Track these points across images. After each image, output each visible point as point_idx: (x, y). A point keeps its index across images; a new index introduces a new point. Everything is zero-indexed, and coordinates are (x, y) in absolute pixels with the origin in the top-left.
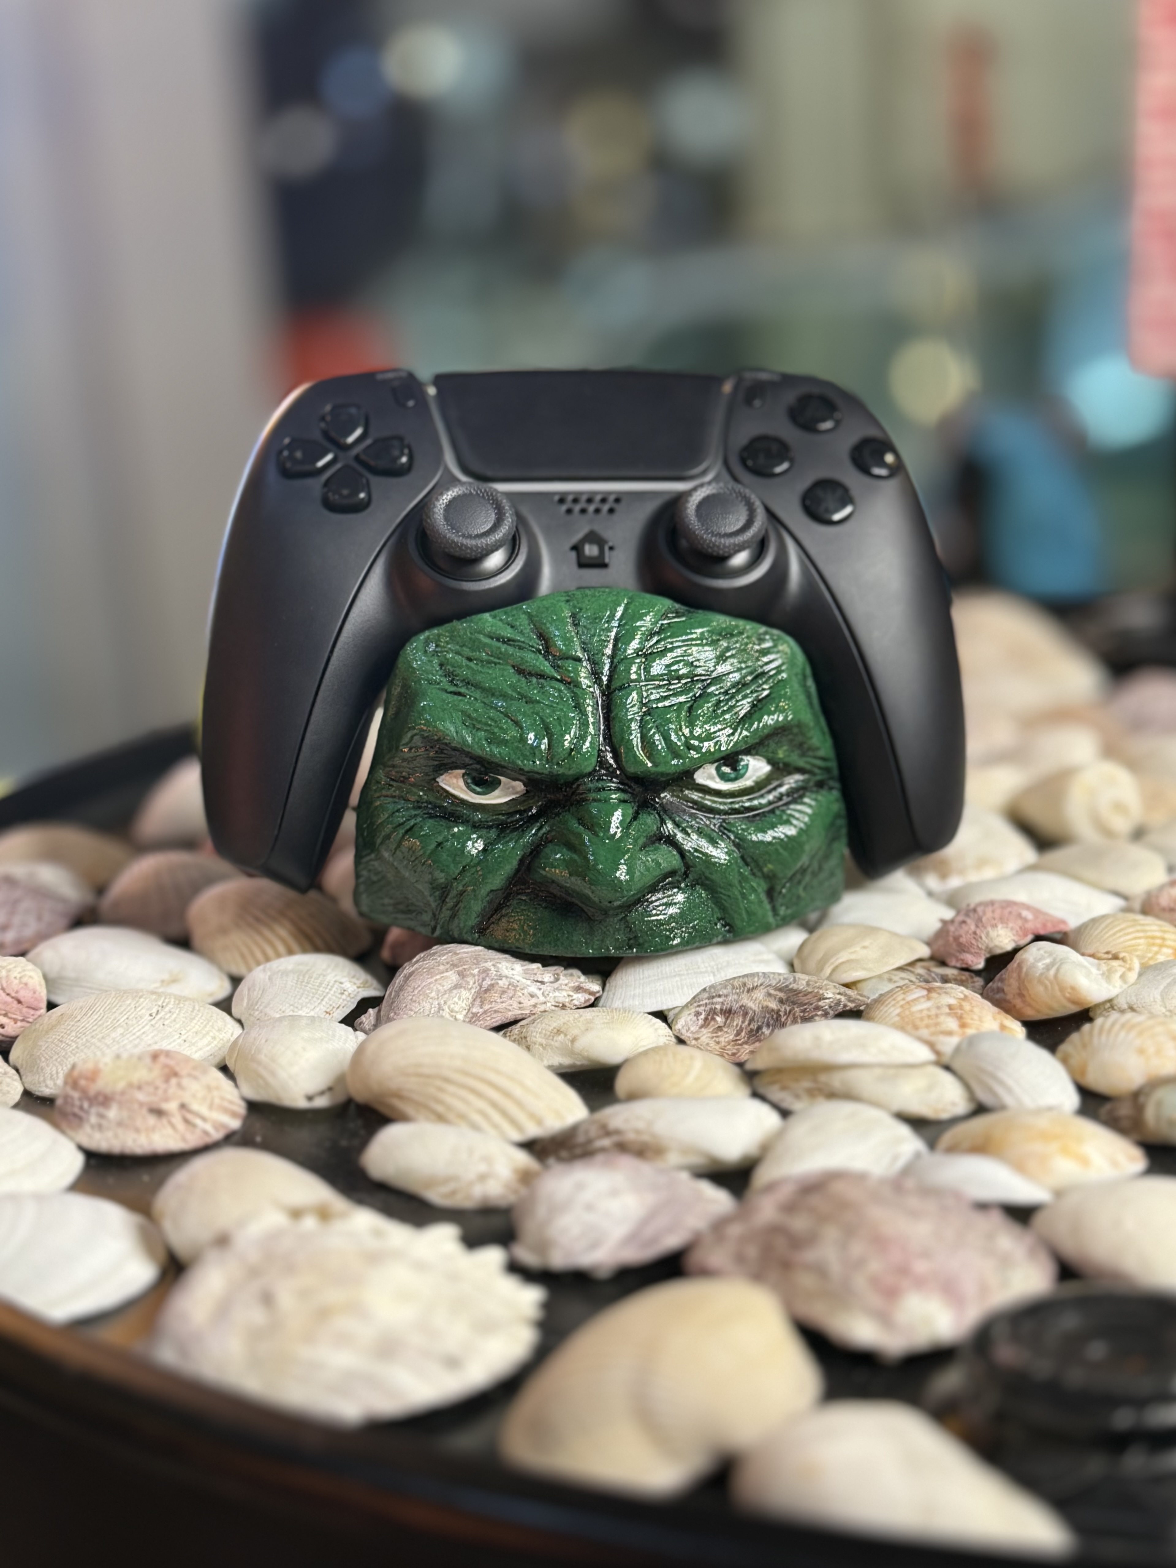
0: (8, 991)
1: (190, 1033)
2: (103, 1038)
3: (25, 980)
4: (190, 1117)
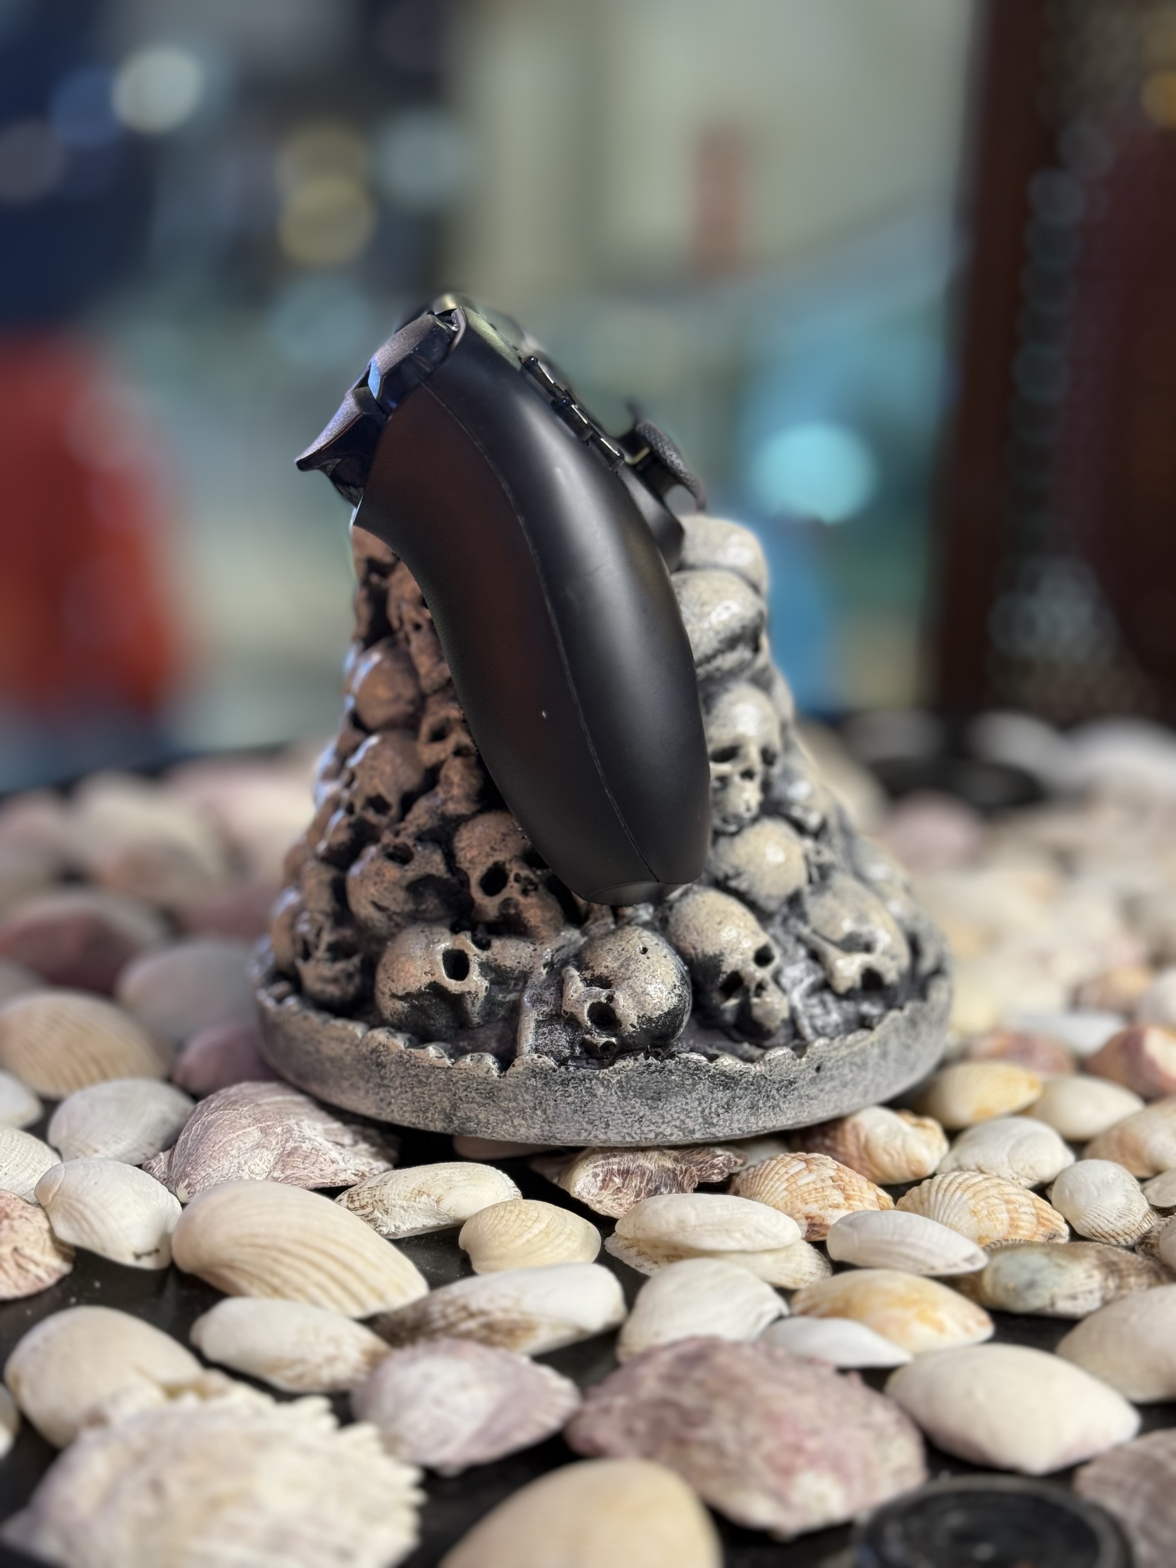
4: (22, 1261)
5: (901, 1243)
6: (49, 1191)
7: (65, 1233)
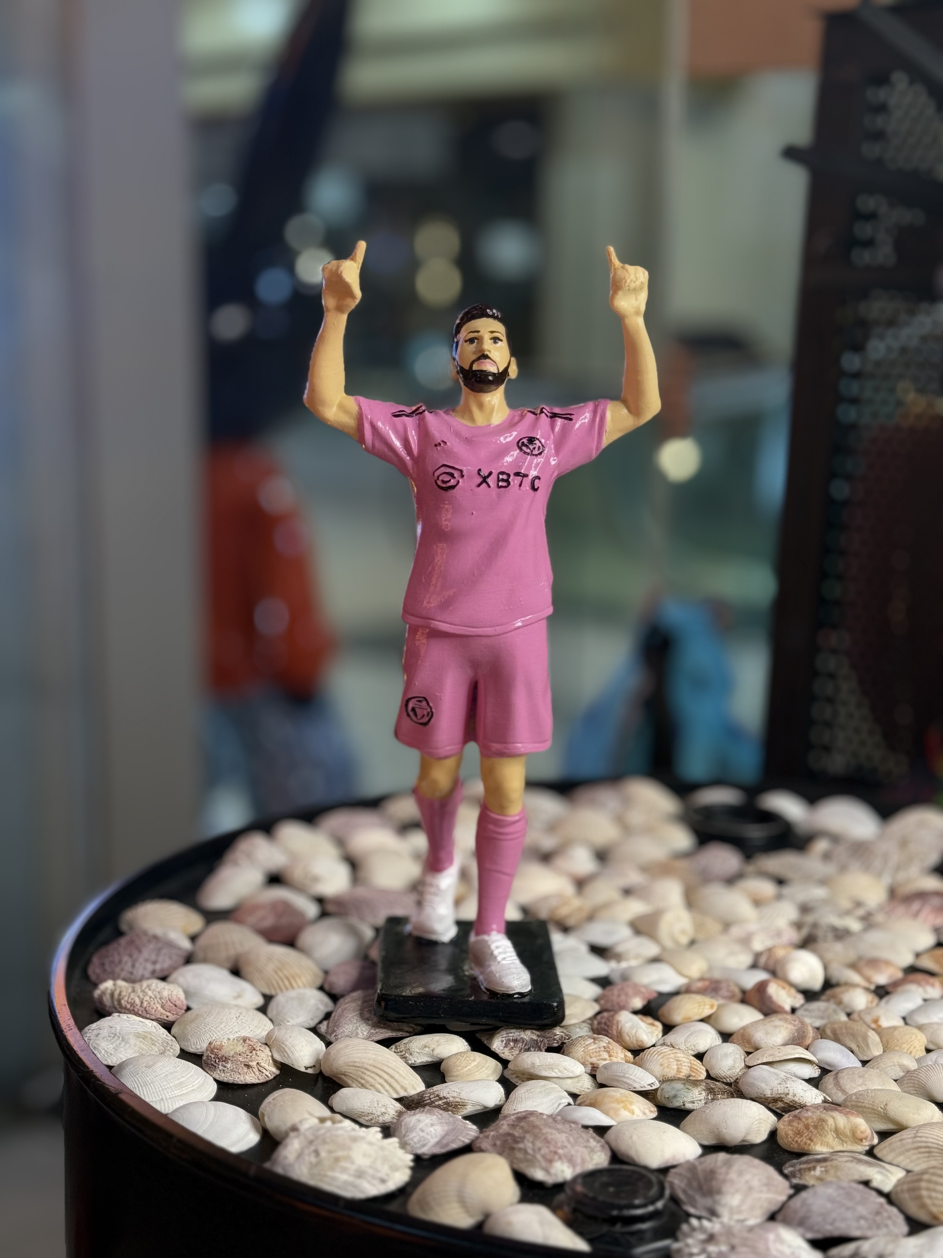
0: (171, 1001)
1: (253, 1027)
2: (216, 1027)
3: (179, 996)
4: (261, 1069)
5: (624, 1077)
6: (271, 1039)
7: (278, 1057)
